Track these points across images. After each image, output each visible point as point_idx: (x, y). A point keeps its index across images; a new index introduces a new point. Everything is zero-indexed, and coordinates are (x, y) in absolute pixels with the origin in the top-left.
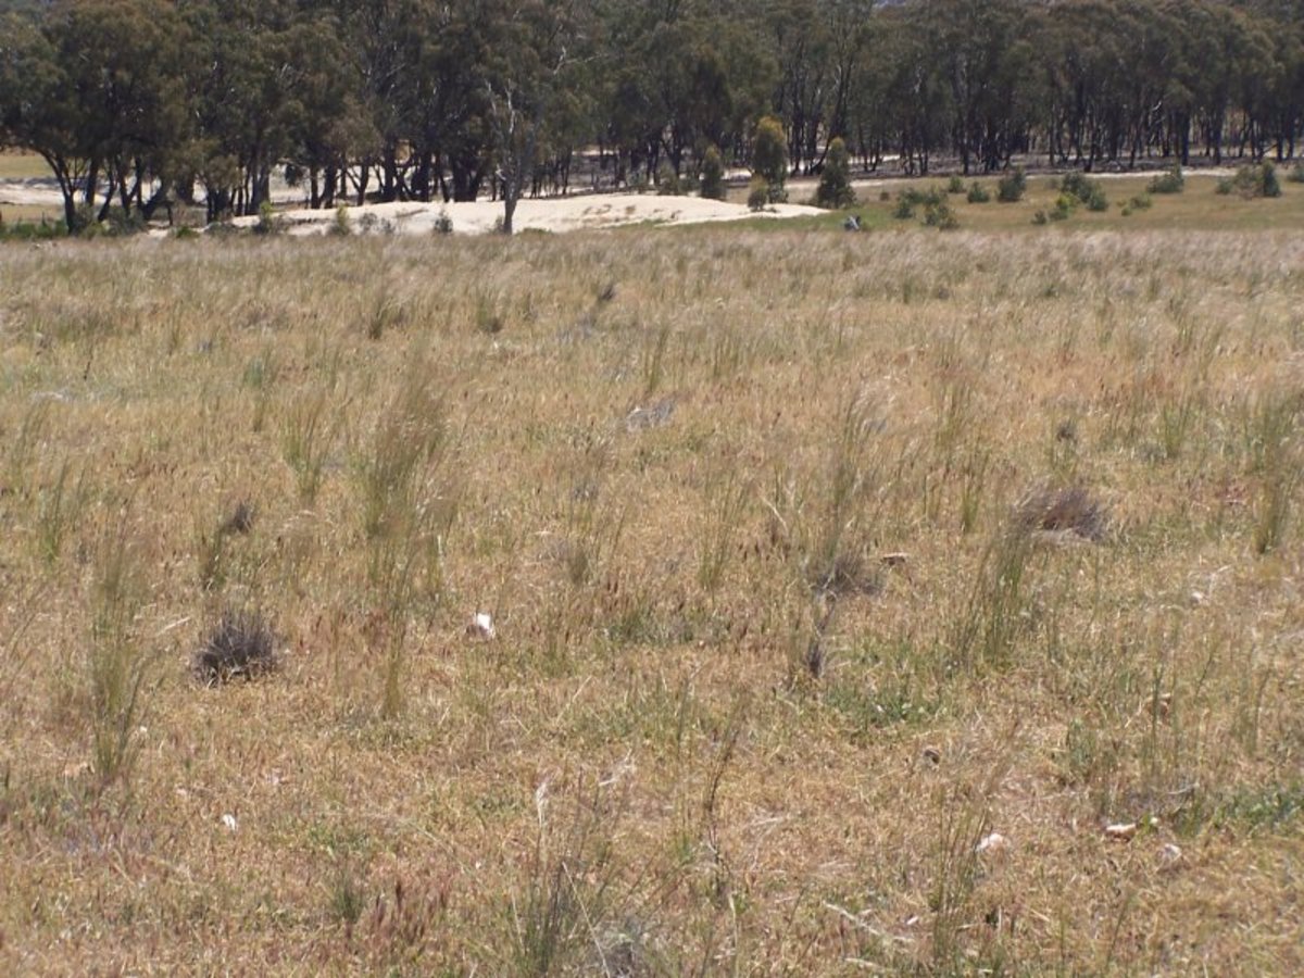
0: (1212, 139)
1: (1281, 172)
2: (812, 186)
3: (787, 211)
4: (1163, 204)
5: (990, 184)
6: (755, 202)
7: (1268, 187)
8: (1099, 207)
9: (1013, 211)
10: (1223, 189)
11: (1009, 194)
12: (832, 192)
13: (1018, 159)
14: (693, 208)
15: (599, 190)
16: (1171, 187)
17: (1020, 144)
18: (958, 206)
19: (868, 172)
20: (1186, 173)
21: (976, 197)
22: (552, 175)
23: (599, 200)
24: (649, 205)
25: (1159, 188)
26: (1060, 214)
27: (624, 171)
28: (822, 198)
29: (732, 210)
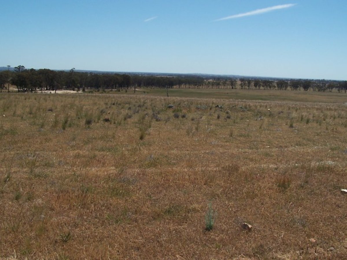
0: (116, 87)
1: (120, 90)
2: (82, 90)
3: (80, 92)
4: (110, 92)
5: (97, 90)
6: (77, 91)
7: (119, 91)
8: (105, 92)
9: (98, 92)
10: (116, 91)
11: (98, 91)
12: (84, 90)
13: (100, 88)
14: (72, 92)
15: (64, 90)
16: (112, 91)
17: (100, 87)
18: (94, 92)
19: (87, 89)
20: (113, 90)
21: (96, 91)
22: (60, 89)
23: (64, 91)
24: (68, 91)
25: (110, 91)
26: (102, 93)
27: (67, 89)
28: (82, 91)
29: (75, 92)
